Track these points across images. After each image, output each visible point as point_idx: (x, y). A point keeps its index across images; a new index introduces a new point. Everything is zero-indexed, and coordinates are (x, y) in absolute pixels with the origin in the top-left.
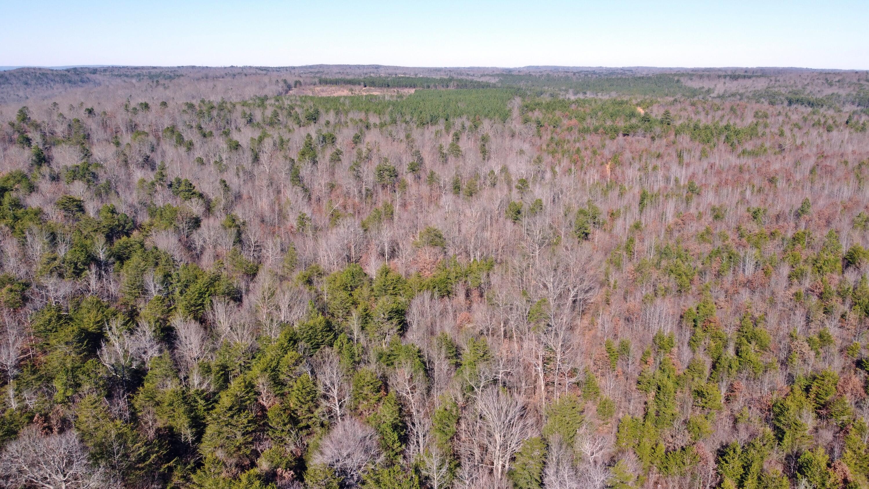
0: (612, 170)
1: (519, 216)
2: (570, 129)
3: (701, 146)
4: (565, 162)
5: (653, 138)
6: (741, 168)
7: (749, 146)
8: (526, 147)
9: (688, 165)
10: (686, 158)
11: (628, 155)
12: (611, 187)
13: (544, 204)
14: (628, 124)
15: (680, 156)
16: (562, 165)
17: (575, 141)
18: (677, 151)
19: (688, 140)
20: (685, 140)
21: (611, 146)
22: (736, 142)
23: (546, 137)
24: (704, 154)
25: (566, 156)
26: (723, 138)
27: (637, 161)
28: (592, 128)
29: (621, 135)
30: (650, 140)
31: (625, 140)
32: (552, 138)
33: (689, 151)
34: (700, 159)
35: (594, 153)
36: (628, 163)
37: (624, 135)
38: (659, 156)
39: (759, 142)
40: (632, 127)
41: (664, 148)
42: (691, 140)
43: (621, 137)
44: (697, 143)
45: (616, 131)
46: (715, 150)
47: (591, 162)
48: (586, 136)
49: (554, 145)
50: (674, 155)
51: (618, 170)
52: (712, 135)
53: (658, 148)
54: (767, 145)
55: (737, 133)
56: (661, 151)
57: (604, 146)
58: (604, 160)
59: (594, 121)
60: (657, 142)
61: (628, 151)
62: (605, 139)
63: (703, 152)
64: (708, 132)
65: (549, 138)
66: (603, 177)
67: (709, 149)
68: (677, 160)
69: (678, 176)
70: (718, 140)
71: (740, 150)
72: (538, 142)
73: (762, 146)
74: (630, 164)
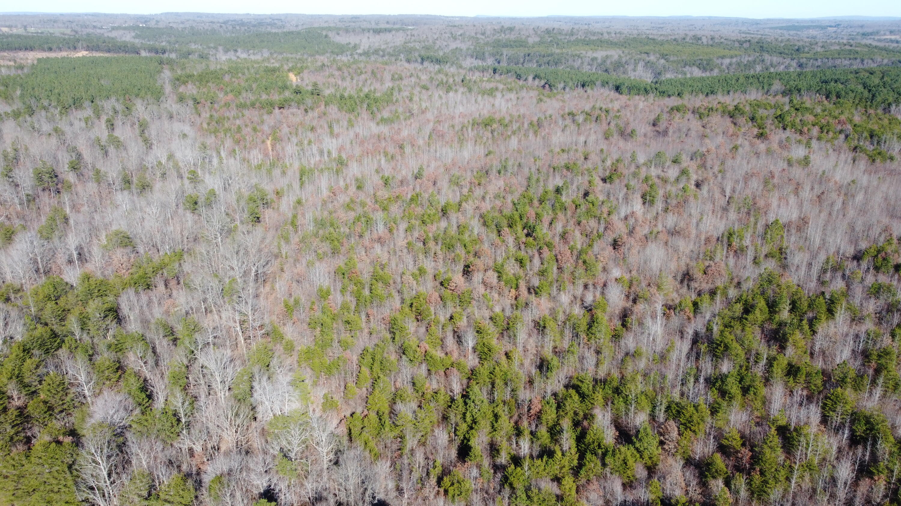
0: (273, 146)
1: (196, 207)
2: (227, 105)
3: (348, 115)
4: (229, 143)
5: (306, 111)
6: (379, 137)
7: (386, 114)
8: (187, 129)
9: (337, 136)
10: (336, 129)
11: (285, 130)
12: (274, 165)
13: (217, 193)
14: (282, 96)
15: (330, 127)
16: (226, 146)
17: (234, 118)
18: (327, 122)
19: (336, 109)
20: (333, 110)
21: (270, 120)
22: (375, 109)
23: (206, 115)
24: (351, 124)
25: (228, 135)
26: (365, 106)
27: (294, 137)
28: (248, 103)
29: (277, 109)
30: (303, 112)
31: (281, 113)
32: (211, 116)
33: (338, 121)
34: (348, 129)
35: (255, 130)
36: (286, 139)
37: (280, 108)
38: (313, 129)
39: (394, 108)
40: (285, 101)
41: (316, 121)
42: (339, 110)
43: (277, 111)
44: (344, 113)
45: (272, 105)
46: (359, 119)
47: (253, 140)
48: (244, 111)
49: (214, 123)
50: (326, 126)
51: (278, 146)
52: (356, 104)
53: (311, 121)
54: (400, 110)
55: (376, 101)
56: (315, 123)
57: (263, 122)
58: (265, 137)
59: (250, 95)
60: (310, 114)
61: (285, 125)
62: (263, 114)
63: (350, 121)
64: (352, 102)
65: (208, 115)
66: (266, 155)
67: (353, 118)
68: (328, 130)
69: (331, 148)
70: (361, 108)
71: (379, 116)
72: (198, 121)
73: (396, 112)
74: (289, 139)
